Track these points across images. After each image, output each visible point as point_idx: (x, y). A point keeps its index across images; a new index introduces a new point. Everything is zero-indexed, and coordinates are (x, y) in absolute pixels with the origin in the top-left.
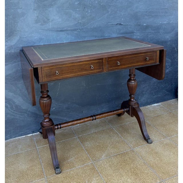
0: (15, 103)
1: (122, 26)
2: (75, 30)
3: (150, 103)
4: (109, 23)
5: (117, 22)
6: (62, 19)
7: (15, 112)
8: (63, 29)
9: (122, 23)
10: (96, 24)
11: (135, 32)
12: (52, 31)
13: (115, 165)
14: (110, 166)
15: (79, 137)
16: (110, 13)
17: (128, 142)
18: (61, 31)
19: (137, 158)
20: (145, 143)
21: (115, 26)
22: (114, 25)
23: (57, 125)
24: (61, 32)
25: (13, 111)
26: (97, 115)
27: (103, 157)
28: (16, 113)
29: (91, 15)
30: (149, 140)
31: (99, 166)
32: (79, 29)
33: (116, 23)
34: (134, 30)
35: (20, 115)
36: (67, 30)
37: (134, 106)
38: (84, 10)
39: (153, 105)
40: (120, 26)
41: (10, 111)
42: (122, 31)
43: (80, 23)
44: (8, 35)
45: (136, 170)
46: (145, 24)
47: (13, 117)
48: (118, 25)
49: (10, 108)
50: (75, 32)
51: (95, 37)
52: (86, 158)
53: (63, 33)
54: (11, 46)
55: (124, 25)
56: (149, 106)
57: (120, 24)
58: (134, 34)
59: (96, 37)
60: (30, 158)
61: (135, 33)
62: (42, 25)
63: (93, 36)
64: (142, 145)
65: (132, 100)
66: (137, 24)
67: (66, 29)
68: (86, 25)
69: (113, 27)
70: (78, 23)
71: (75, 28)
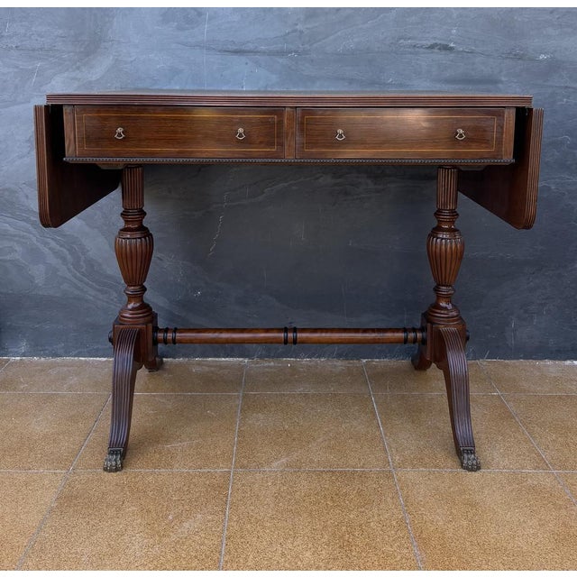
0: (88, 251)
1: (452, 56)
2: (281, 53)
3: (559, 351)
4: (400, 39)
5: (435, 38)
6: (242, 16)
7: (85, 279)
8: (243, 48)
9: (452, 45)
10: (356, 40)
11: (503, 79)
12: (209, 49)
13: (297, 497)
14: (276, 497)
15: (245, 396)
17: (394, 445)
18: (236, 52)
19: (389, 499)
20: (452, 462)
21: (424, 53)
22: (422, 50)
23: (166, 330)
24: (235, 57)
25: (78, 274)
26: (303, 330)
27: (275, 464)
28: (87, 284)
30: (465, 455)
31: (243, 485)
32: (296, 52)
33: (429, 43)
34: (501, 72)
35: (99, 290)
36: (255, 52)
37: (442, 328)
39: (568, 362)
40: (443, 52)
41: (70, 272)
42: (449, 73)
43: (301, 32)
44: (82, 50)
45: (356, 534)
46: (542, 57)
47: (77, 292)
48: (436, 50)
49: (72, 264)
50: (281, 61)
51: (350, 83)
52: (223, 453)
53: (243, 59)
54: (90, 82)
55: (459, 52)
56: (549, 362)
57: (446, 48)
58: (500, 86)
59: (351, 81)
60: (73, 413)
61: (501, 82)
62: (180, 28)
63: (343, 79)
64: (436, 467)
65: (443, 304)
66: (510, 53)
67: (251, 46)
68: (319, 41)
69: (417, 53)
70: (295, 31)
71: (280, 45)
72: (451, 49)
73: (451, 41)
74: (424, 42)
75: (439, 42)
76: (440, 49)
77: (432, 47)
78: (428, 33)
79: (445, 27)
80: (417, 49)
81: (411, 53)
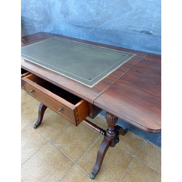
1: (151, 37)
2: (90, 28)
4: (129, 27)
9: (151, 32)
10: (112, 25)
16: (133, 11)
21: (138, 34)
24: (78, 28)
29: (107, 12)
33: (141, 30)
36: (83, 27)
38: (98, 3)
40: (147, 35)
42: (148, 45)
43: (95, 21)
48: (144, 34)
50: (90, 31)
51: (111, 43)
53: (80, 29)
55: (154, 36)
57: (148, 33)
59: (111, 42)
62: (65, 17)
63: (108, 40)
67: (82, 25)
68: (100, 25)
69: (135, 34)
70: (93, 20)
71: (89, 25)
72: (150, 34)
73: (151, 30)
74: (139, 29)
75: (145, 30)
76: (145, 33)
77: (142, 32)
78: (141, 25)
79: (149, 22)
80: (135, 32)
81: (133, 34)
